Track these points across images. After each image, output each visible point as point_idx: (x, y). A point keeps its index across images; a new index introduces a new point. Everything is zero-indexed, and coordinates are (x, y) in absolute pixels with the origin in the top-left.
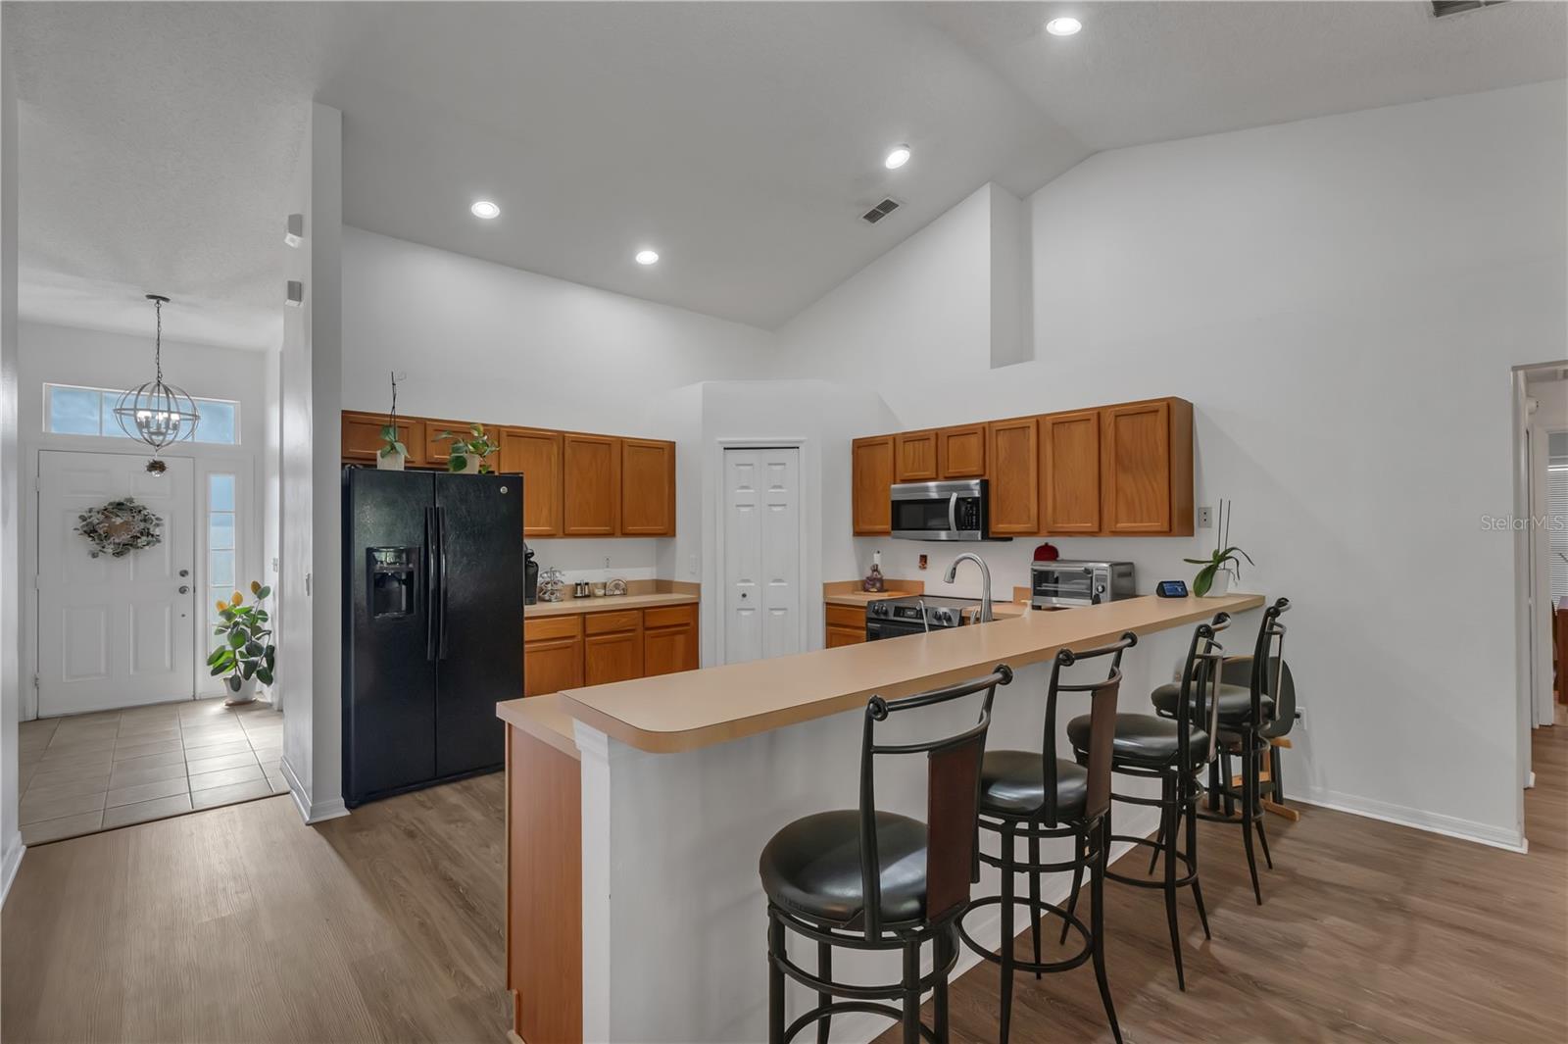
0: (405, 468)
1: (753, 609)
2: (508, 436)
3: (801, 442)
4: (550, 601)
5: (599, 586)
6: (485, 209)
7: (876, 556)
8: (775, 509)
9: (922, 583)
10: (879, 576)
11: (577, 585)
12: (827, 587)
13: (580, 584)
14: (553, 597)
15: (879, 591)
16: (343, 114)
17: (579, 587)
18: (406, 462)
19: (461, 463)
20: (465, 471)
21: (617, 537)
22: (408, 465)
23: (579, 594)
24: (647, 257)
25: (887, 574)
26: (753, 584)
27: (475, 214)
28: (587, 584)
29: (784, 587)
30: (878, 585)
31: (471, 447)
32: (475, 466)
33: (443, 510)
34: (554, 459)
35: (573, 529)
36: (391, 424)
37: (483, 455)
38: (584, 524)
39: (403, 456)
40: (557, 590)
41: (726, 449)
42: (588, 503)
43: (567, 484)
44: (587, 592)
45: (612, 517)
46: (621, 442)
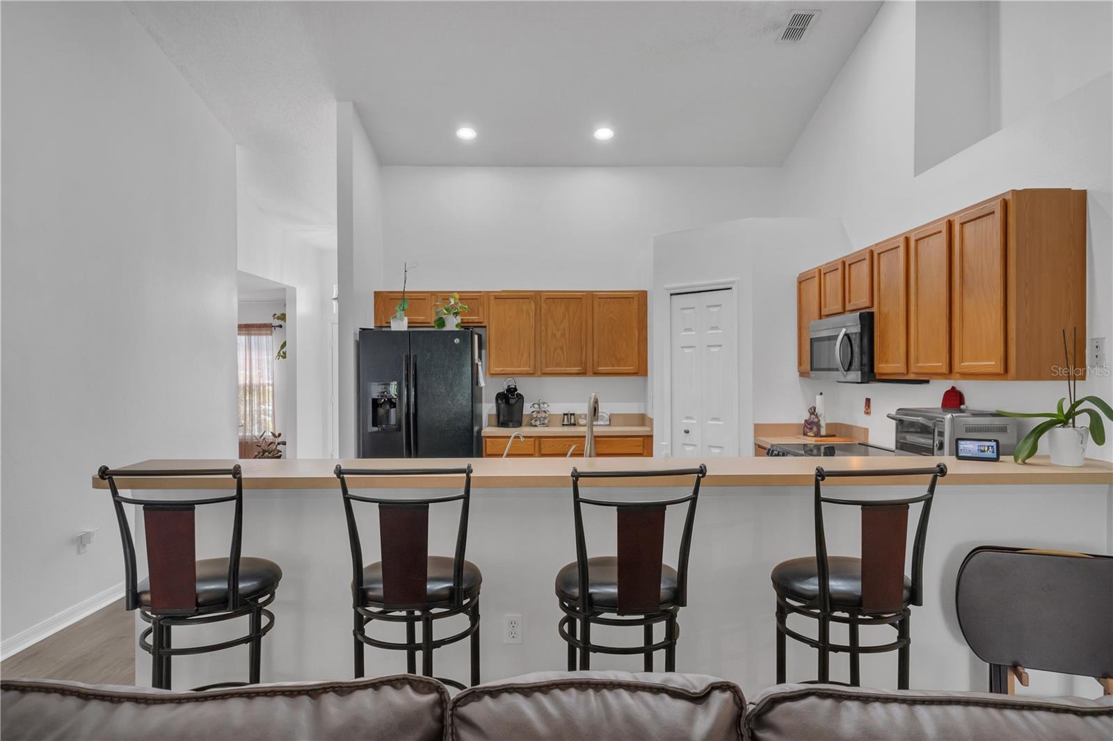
0: (409, 327)
1: (695, 445)
2: (495, 298)
3: (733, 282)
4: (536, 426)
5: (583, 416)
6: (466, 133)
7: (818, 397)
8: (713, 350)
9: (866, 430)
10: (816, 420)
11: (564, 414)
12: (759, 429)
13: (567, 414)
14: (538, 423)
15: (815, 436)
16: (355, 105)
17: (566, 417)
18: (409, 323)
19: (441, 322)
20: (445, 329)
21: (589, 376)
22: (410, 325)
23: (565, 423)
24: (604, 133)
25: (826, 418)
26: (695, 422)
27: (460, 137)
28: (574, 414)
29: (720, 425)
30: (815, 429)
31: (445, 311)
32: (452, 324)
33: (415, 356)
34: (532, 314)
35: (549, 369)
36: (403, 299)
37: (456, 314)
38: (558, 365)
39: (406, 320)
40: (545, 418)
41: (671, 295)
42: (562, 349)
43: (543, 334)
44: (572, 422)
45: (583, 360)
46: (591, 296)
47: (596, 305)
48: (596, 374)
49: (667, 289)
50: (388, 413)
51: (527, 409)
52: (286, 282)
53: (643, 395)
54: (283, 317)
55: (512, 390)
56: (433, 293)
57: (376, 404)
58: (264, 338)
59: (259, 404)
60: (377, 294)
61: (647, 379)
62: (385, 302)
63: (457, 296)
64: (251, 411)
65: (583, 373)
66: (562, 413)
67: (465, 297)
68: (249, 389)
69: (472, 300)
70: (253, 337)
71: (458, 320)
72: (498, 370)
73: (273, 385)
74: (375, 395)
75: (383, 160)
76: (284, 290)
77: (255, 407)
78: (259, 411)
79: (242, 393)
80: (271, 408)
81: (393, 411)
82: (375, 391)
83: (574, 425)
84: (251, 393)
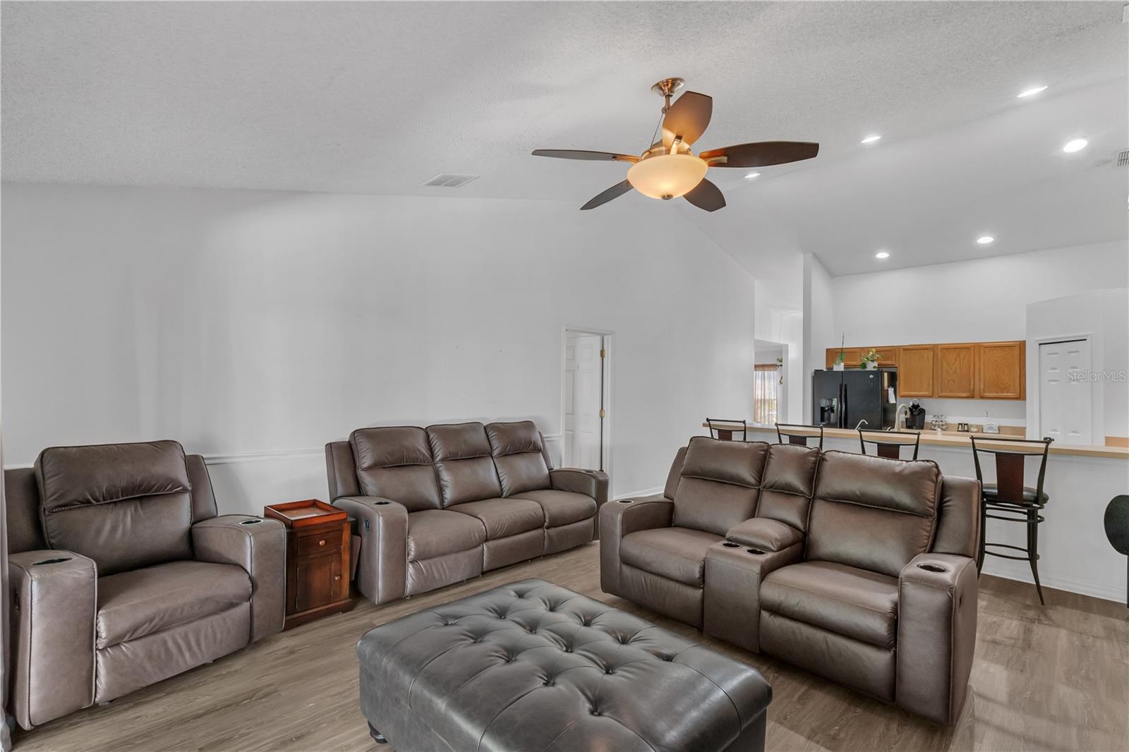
2: (904, 350)
5: (975, 426)
6: (882, 255)
12: (1108, 440)
13: (961, 424)
14: (936, 428)
18: (844, 366)
21: (977, 399)
23: (960, 429)
24: (985, 240)
26: (1059, 433)
27: (879, 258)
28: (967, 424)
31: (867, 359)
32: (871, 366)
33: (846, 385)
34: (931, 359)
35: (944, 394)
36: (842, 352)
37: (873, 361)
38: (951, 391)
39: (842, 364)
40: (942, 425)
41: (1040, 344)
42: (954, 381)
43: (940, 371)
44: (966, 429)
45: (972, 387)
46: (978, 347)
47: (982, 352)
48: (982, 398)
49: (1037, 341)
50: (829, 415)
51: (929, 418)
52: (782, 342)
53: (1023, 415)
54: (781, 361)
55: (915, 407)
56: (861, 348)
57: (823, 410)
58: (772, 372)
59: (769, 411)
60: (827, 350)
61: (1025, 403)
62: (832, 354)
63: (874, 350)
64: (764, 414)
65: (972, 397)
66: (957, 423)
67: (879, 350)
68: (764, 401)
69: (887, 352)
70: (766, 372)
71: (876, 364)
72: (906, 393)
73: (777, 400)
74: (823, 406)
75: (832, 274)
76: (782, 345)
77: (767, 412)
78: (769, 415)
79: (759, 404)
80: (775, 413)
81: (832, 414)
82: (824, 403)
83: (968, 431)
84: (764, 404)
